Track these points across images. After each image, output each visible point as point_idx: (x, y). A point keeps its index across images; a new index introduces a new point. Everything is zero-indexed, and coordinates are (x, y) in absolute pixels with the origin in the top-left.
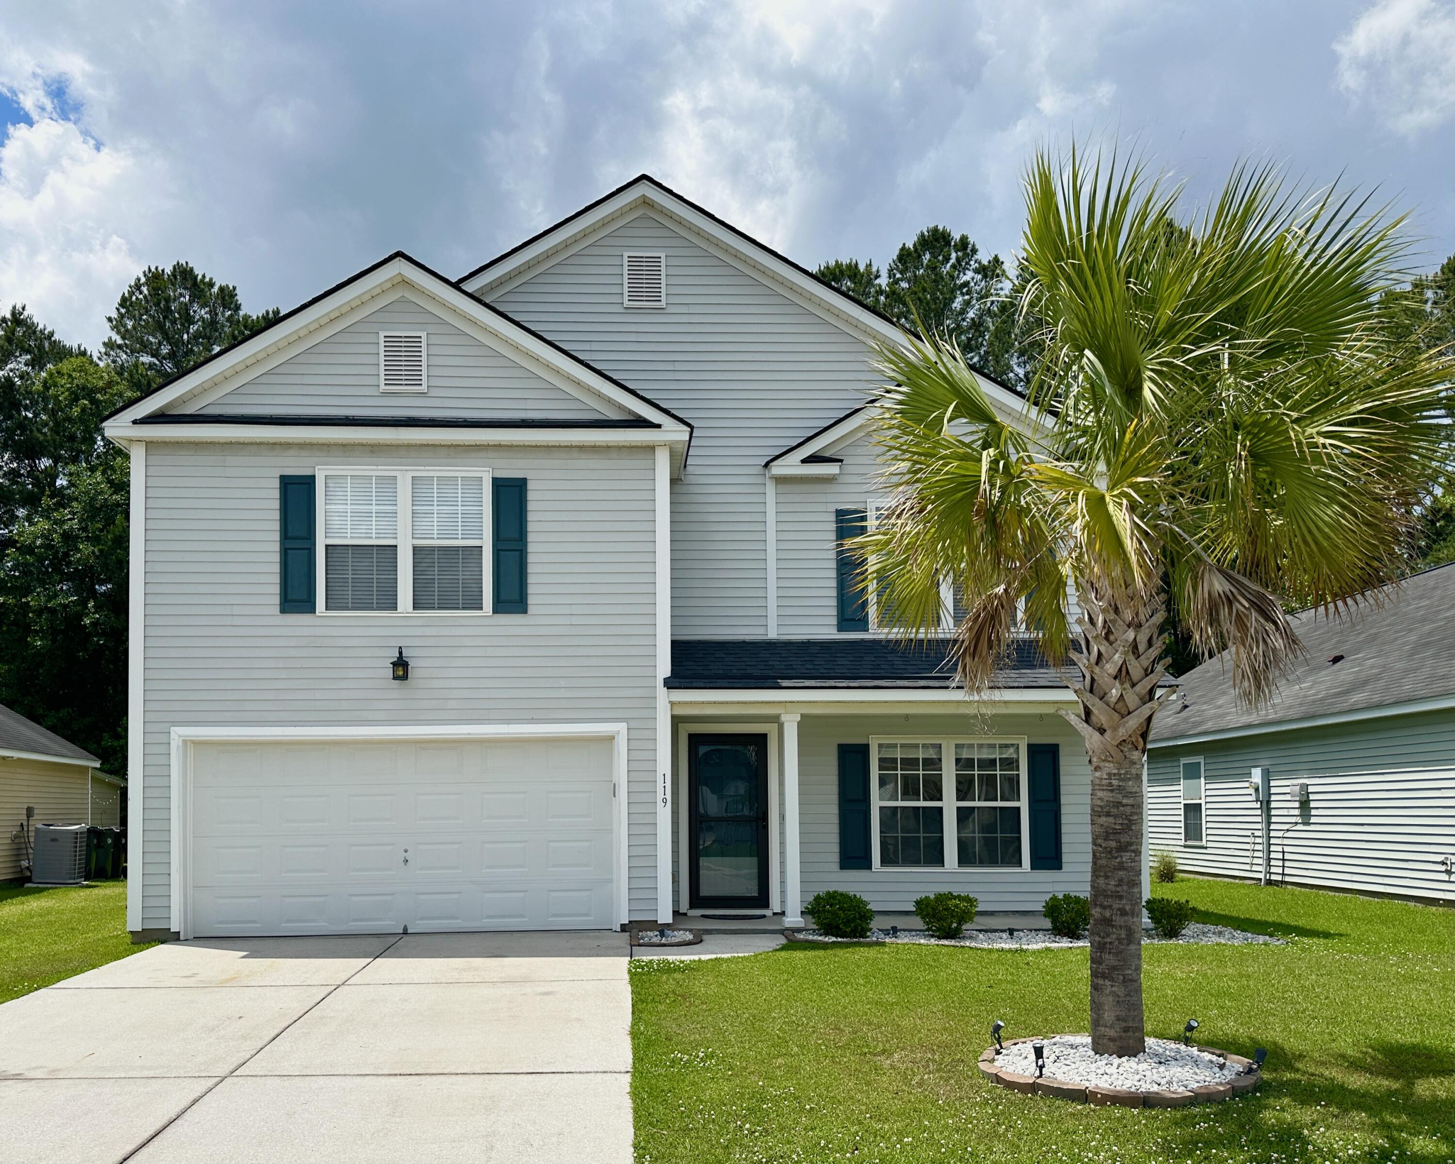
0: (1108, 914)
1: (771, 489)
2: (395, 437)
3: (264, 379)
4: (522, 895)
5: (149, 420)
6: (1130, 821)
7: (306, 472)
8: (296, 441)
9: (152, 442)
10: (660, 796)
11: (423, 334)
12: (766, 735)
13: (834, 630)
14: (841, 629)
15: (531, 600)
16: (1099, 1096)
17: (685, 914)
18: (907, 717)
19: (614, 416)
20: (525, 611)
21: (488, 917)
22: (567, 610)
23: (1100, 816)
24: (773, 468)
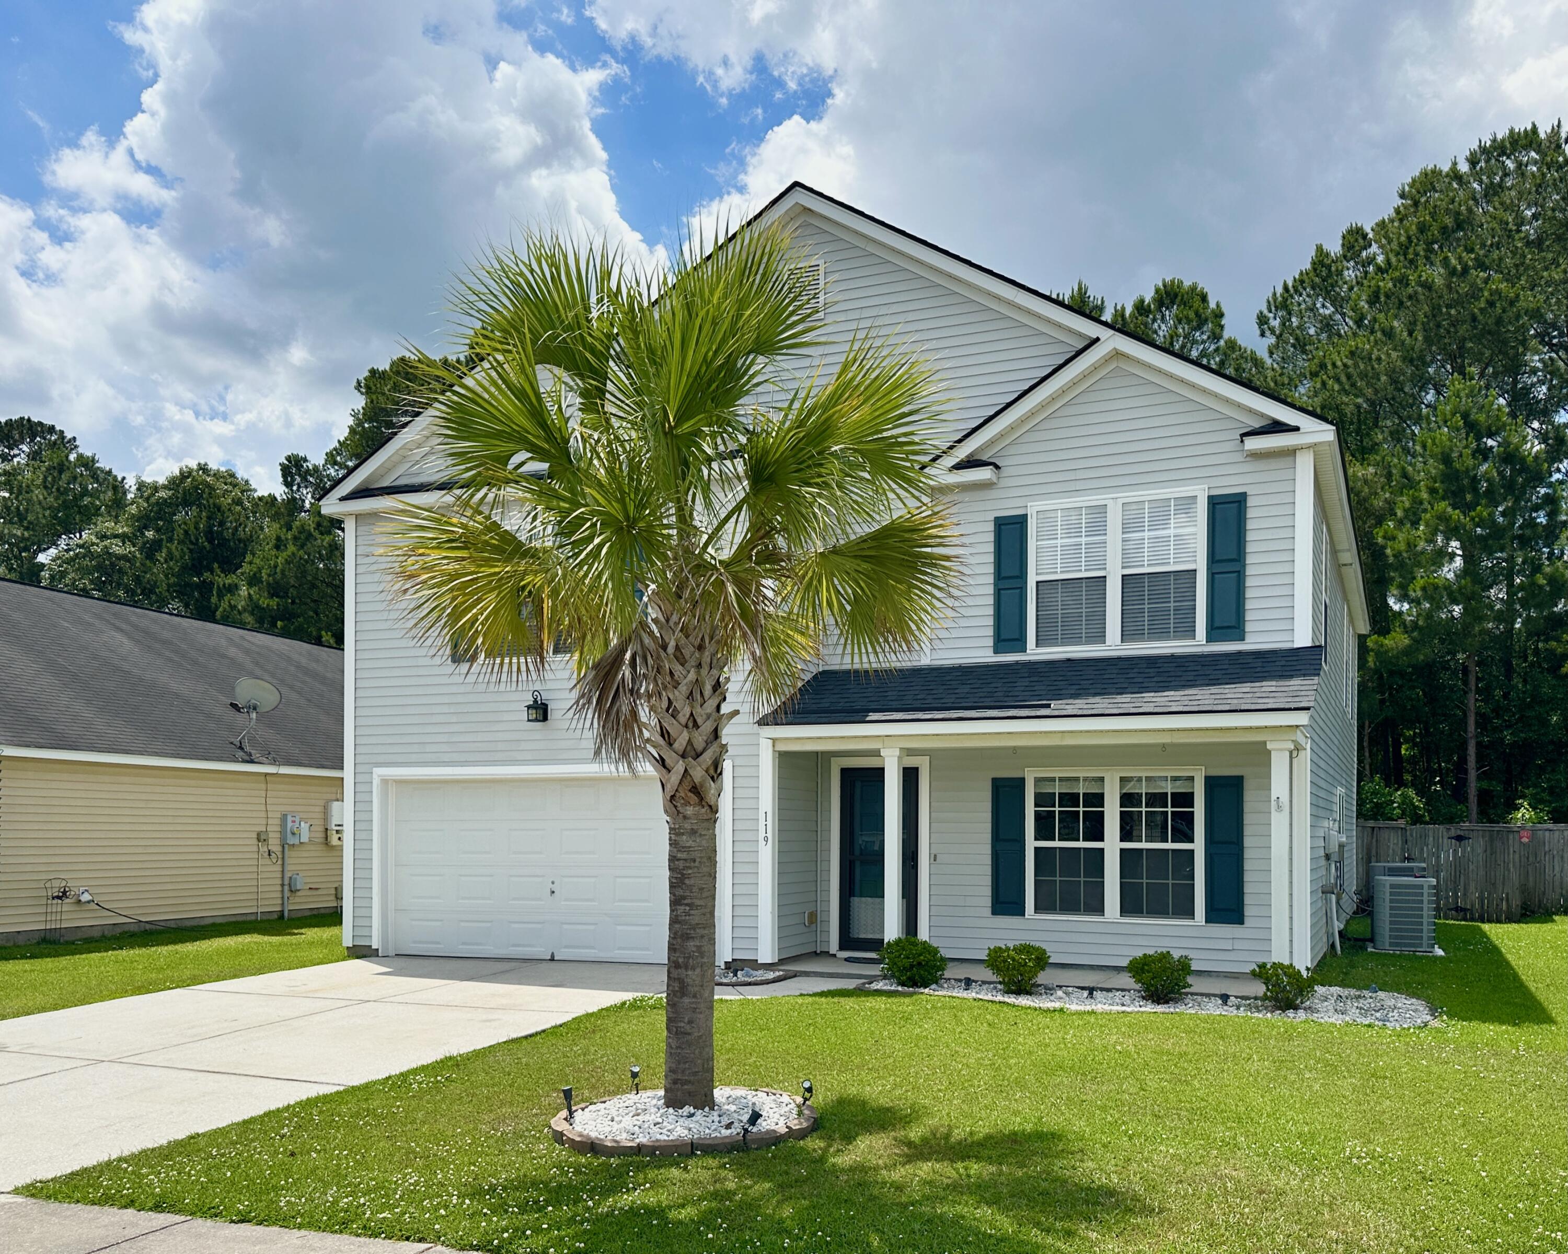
5: (352, 496)
6: (683, 875)
9: (360, 515)
10: (762, 834)
12: (917, 769)
13: (990, 652)
14: (996, 651)
17: (834, 955)
21: (621, 947)
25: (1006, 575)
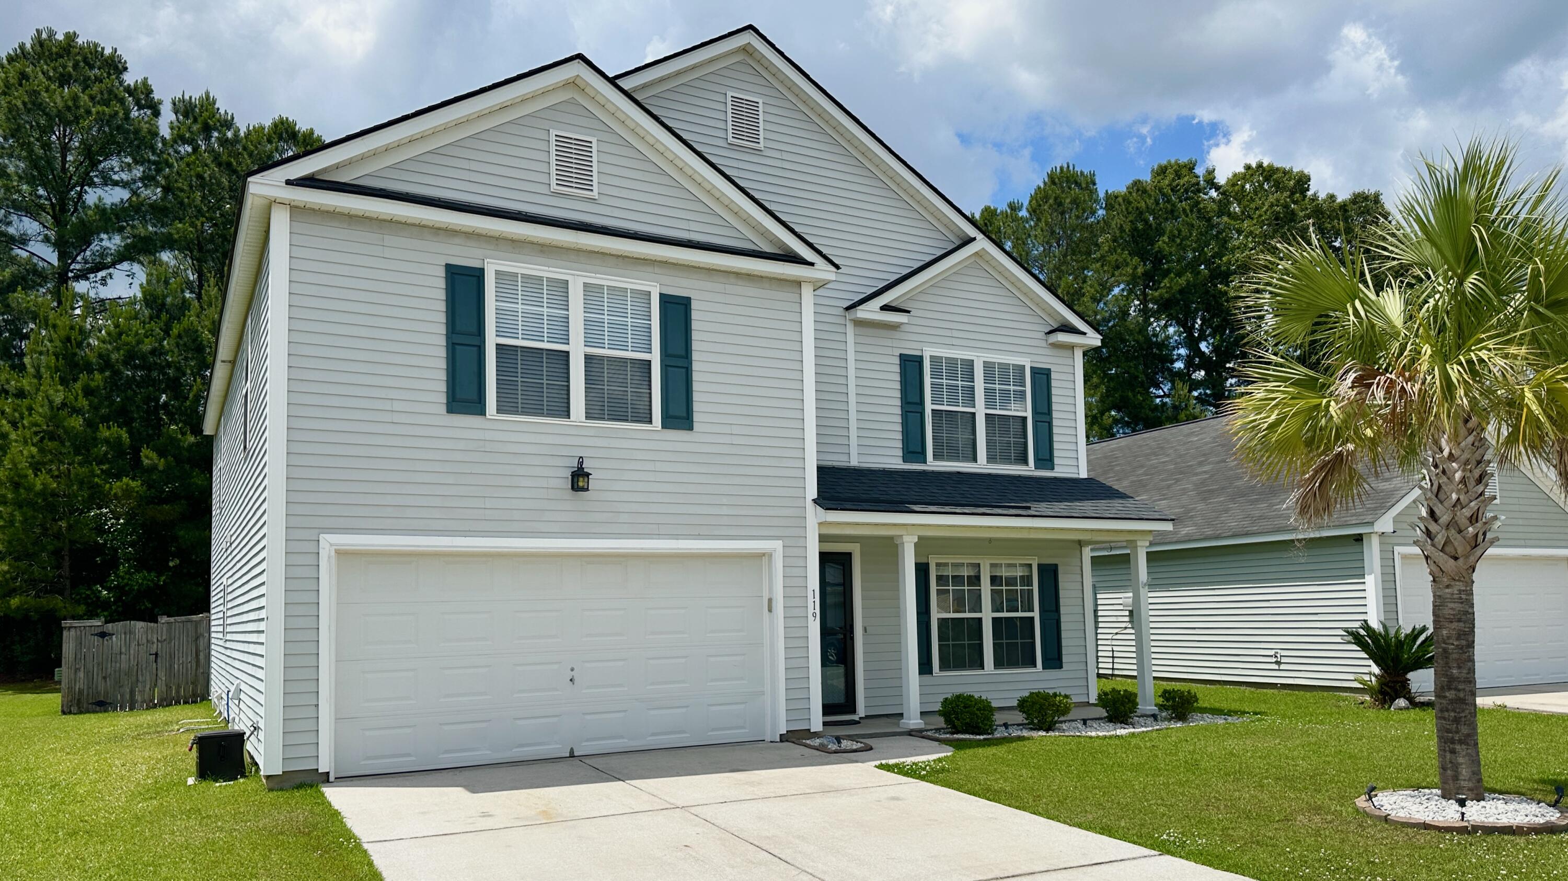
0: (1462, 695)
1: (850, 329)
2: (575, 241)
3: (428, 158)
4: (684, 710)
5: (301, 182)
7: (475, 264)
8: (464, 229)
9: (296, 207)
10: (811, 611)
11: (594, 140)
12: (850, 554)
13: (900, 461)
14: (905, 460)
15: (696, 417)
16: (1525, 829)
18: (990, 540)
19: (767, 249)
20: (690, 428)
21: (653, 734)
22: (727, 430)
23: (1452, 622)
24: (858, 312)
25: (911, 401)
